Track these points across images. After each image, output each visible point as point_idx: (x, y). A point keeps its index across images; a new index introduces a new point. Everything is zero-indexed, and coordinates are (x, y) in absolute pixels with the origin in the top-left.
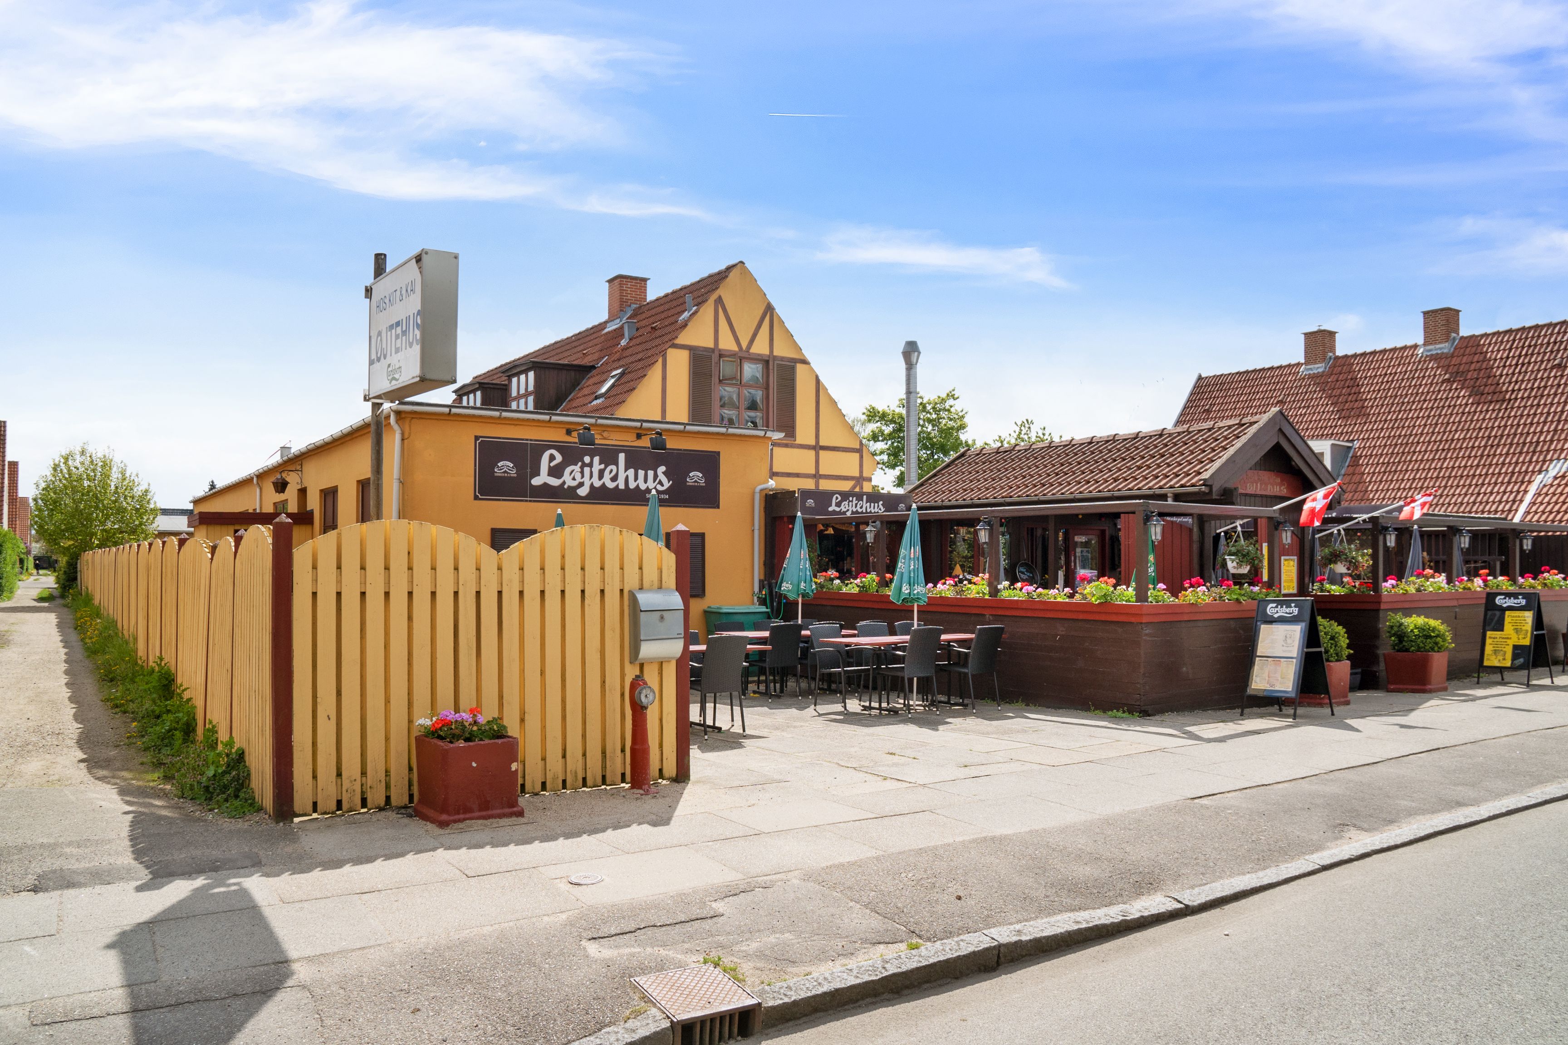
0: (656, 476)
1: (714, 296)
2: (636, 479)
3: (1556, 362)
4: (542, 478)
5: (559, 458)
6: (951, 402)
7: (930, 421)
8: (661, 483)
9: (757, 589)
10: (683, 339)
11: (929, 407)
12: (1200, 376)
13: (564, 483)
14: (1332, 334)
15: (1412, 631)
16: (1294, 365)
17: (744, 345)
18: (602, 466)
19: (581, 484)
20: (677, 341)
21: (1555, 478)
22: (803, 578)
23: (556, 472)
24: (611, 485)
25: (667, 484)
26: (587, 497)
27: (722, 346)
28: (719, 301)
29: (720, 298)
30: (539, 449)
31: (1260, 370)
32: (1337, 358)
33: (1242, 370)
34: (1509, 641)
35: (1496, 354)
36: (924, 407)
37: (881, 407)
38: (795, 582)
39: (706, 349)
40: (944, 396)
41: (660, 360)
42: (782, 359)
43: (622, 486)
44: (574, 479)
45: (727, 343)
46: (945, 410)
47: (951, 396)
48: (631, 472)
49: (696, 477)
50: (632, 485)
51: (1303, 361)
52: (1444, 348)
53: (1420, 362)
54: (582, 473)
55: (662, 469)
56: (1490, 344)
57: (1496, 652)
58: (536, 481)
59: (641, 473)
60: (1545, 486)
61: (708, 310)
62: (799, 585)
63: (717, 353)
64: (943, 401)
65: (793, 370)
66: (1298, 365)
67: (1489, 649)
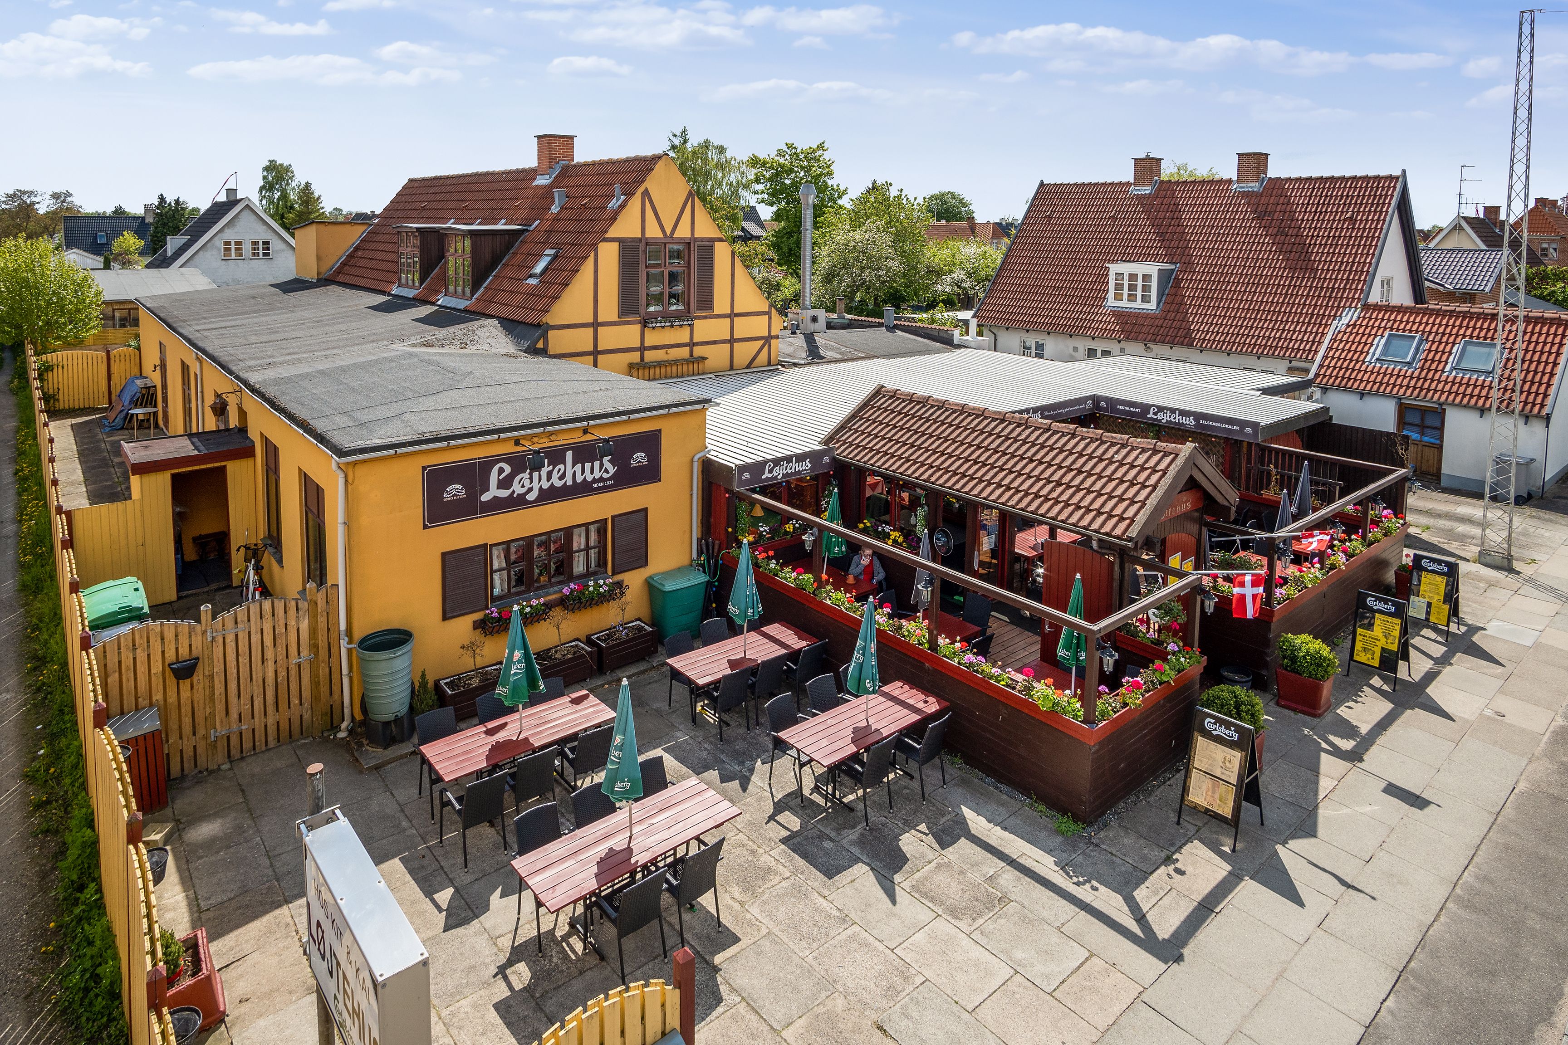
0: (602, 465)
1: (641, 189)
2: (583, 472)
3: (1348, 215)
4: (493, 492)
5: (508, 469)
6: (821, 152)
7: (802, 168)
8: (607, 471)
9: (695, 556)
10: (612, 233)
11: (802, 156)
12: (1042, 182)
13: (514, 492)
14: (1158, 161)
15: (1304, 657)
16: (1124, 184)
17: (668, 233)
18: (551, 468)
19: (530, 490)
20: (607, 235)
21: (1348, 326)
22: (750, 604)
23: (505, 484)
24: (558, 484)
25: (612, 470)
26: (538, 500)
27: (648, 234)
28: (646, 193)
29: (646, 189)
30: (487, 465)
31: (1095, 184)
32: (1162, 182)
33: (1080, 181)
34: (1378, 643)
35: (1298, 198)
36: (798, 156)
37: (762, 156)
38: (743, 607)
39: (634, 240)
40: (815, 147)
41: (592, 255)
42: (702, 240)
43: (569, 483)
44: (523, 486)
45: (653, 232)
46: (814, 158)
47: (821, 147)
48: (578, 467)
49: (639, 458)
50: (579, 479)
51: (1132, 181)
52: (1254, 186)
53: (1233, 197)
54: (531, 479)
55: (606, 459)
56: (1293, 189)
57: (1365, 650)
58: (485, 497)
59: (588, 466)
60: (1339, 332)
61: (635, 203)
62: (746, 612)
63: (644, 242)
64: (814, 151)
65: (712, 248)
66: (1128, 184)
67: (1359, 646)
